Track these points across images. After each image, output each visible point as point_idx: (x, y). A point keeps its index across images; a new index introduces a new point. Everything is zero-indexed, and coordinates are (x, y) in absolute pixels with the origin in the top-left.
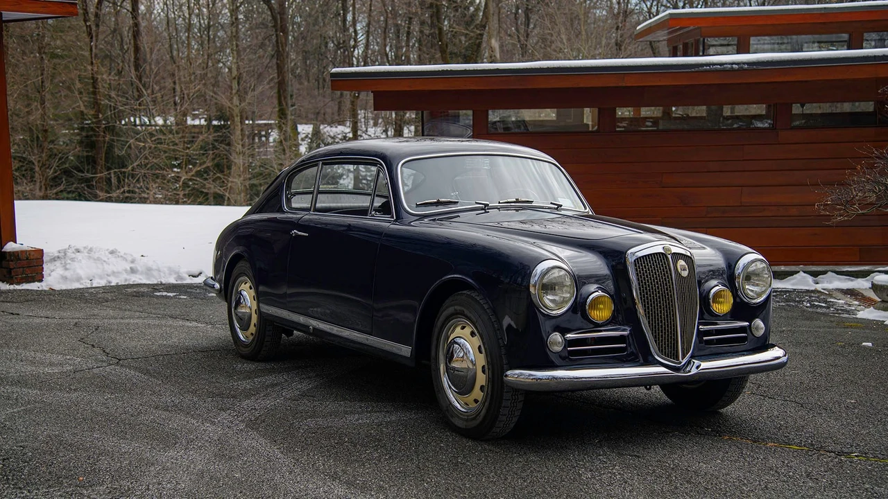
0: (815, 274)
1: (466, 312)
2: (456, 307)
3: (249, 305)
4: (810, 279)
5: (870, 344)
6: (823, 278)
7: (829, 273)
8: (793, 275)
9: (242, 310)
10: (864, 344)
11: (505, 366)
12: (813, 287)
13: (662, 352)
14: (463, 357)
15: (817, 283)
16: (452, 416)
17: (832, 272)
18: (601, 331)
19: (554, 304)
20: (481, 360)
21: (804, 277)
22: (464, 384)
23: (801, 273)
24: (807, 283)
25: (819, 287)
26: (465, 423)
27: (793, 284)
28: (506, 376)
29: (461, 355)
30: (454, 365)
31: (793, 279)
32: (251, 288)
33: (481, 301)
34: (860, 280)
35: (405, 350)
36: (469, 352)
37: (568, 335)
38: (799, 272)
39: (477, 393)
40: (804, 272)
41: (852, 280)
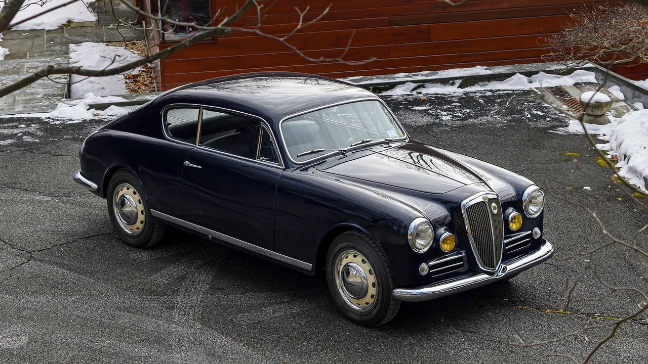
0: (528, 74)
1: (358, 247)
2: (350, 243)
3: (134, 205)
4: (525, 79)
5: (589, 188)
6: (536, 78)
7: (541, 73)
8: (511, 77)
9: (126, 209)
10: (585, 188)
11: (391, 285)
12: (527, 86)
13: (484, 264)
14: (356, 274)
15: (531, 82)
16: (348, 312)
17: (542, 71)
18: (447, 257)
19: (422, 245)
20: (372, 279)
21: (520, 78)
22: (358, 292)
23: (518, 75)
24: (522, 83)
25: (533, 86)
26: (359, 317)
27: (511, 85)
28: (394, 292)
29: (355, 273)
30: (351, 280)
31: (512, 80)
32: (135, 193)
33: (369, 241)
34: (565, 77)
35: (308, 266)
36: (361, 271)
37: (430, 263)
38: (515, 73)
39: (368, 299)
40: (521, 73)
41: (559, 78)
